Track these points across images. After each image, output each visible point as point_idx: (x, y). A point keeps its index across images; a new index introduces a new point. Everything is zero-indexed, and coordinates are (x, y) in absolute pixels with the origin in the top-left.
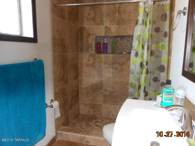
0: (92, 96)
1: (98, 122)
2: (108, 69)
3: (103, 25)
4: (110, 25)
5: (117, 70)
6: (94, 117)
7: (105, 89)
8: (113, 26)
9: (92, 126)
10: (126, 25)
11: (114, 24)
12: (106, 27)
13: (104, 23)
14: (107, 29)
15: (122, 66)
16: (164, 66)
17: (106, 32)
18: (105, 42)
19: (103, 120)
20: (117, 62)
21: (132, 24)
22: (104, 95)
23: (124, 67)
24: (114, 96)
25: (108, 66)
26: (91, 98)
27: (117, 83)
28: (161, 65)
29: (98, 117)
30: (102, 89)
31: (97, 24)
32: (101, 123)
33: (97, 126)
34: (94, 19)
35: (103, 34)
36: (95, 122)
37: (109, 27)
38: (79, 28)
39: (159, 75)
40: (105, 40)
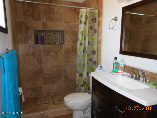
0: (33, 81)
1: (43, 101)
2: (46, 56)
3: (41, 21)
4: (47, 21)
5: (54, 56)
6: (37, 98)
7: (44, 73)
8: (49, 22)
9: (40, 105)
10: (58, 23)
11: (49, 21)
12: (43, 23)
13: (42, 19)
14: (44, 24)
15: (57, 53)
16: (95, 51)
17: (43, 27)
18: (42, 35)
19: (46, 98)
20: (53, 51)
21: (63, 22)
22: (44, 78)
23: (58, 54)
24: (52, 77)
25: (46, 54)
26: (32, 83)
27: (54, 67)
28: (93, 50)
29: (40, 97)
30: (42, 73)
31: (35, 19)
32: (46, 101)
33: (44, 103)
34: (32, 15)
35: (41, 28)
36: (41, 101)
37: (46, 23)
38: (18, 22)
39: (92, 56)
40: (42, 33)
